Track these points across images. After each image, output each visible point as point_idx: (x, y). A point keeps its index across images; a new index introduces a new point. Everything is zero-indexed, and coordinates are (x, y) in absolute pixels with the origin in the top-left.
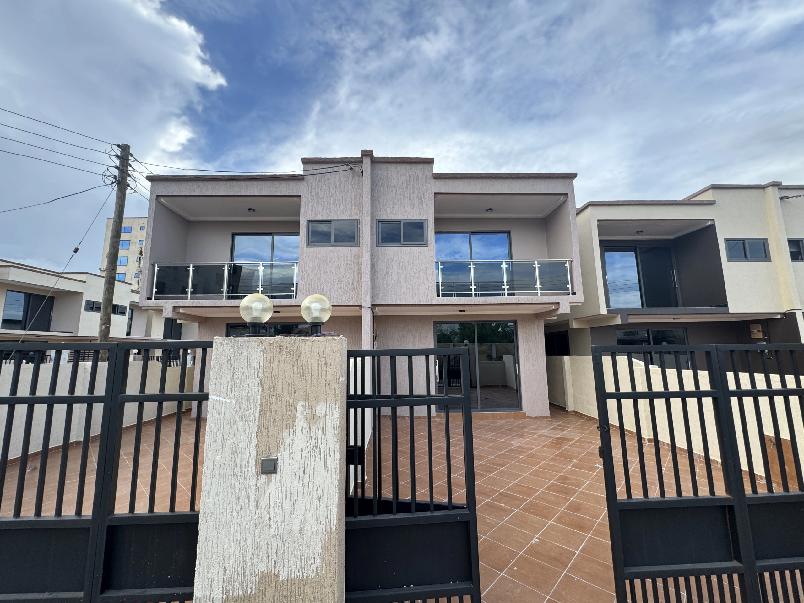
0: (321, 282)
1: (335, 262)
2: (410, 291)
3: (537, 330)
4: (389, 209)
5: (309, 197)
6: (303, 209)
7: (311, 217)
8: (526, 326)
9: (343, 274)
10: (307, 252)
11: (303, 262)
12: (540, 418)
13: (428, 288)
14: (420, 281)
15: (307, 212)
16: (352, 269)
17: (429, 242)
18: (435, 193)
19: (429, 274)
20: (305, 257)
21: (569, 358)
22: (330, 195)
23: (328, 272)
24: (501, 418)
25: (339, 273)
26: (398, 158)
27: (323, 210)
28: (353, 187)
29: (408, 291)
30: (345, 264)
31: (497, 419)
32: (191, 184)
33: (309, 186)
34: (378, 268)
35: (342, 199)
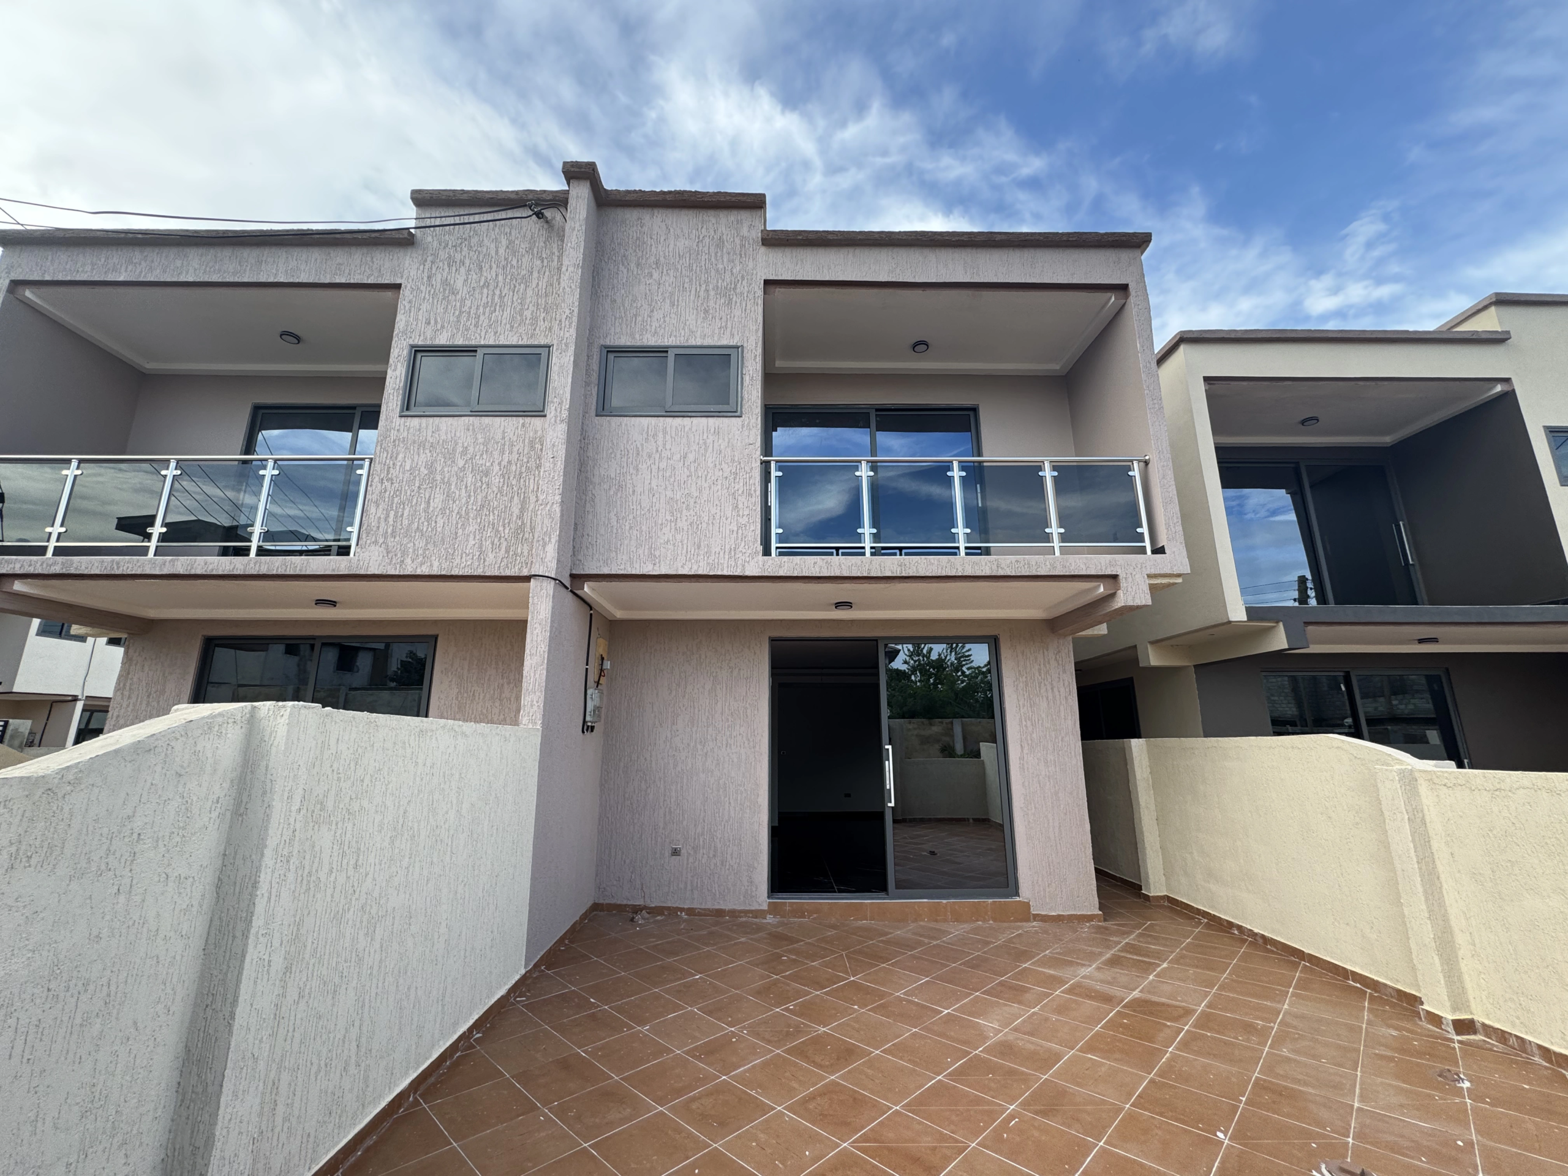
0: (431, 509)
1: (477, 457)
2: (685, 537)
3: (1053, 663)
4: (639, 319)
5: (423, 288)
6: (403, 317)
7: (422, 338)
8: (1023, 653)
9: (495, 489)
10: (402, 430)
11: (385, 455)
12: (1071, 918)
13: (735, 529)
14: (713, 511)
15: (414, 326)
16: (524, 475)
17: (746, 407)
18: (767, 283)
19: (740, 492)
20: (394, 441)
21: (1145, 747)
22: (482, 284)
23: (454, 484)
24: (958, 918)
25: (484, 486)
26: (670, 192)
27: (458, 321)
28: (545, 264)
29: (679, 537)
30: (504, 463)
31: (945, 921)
32: (110, 252)
33: (426, 260)
34: (596, 472)
35: (511, 294)
